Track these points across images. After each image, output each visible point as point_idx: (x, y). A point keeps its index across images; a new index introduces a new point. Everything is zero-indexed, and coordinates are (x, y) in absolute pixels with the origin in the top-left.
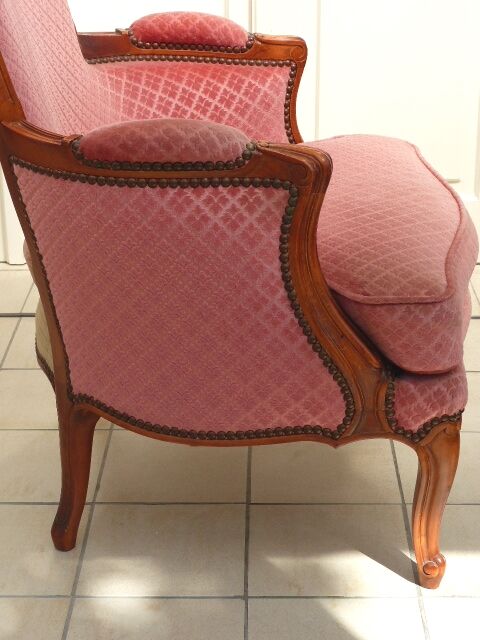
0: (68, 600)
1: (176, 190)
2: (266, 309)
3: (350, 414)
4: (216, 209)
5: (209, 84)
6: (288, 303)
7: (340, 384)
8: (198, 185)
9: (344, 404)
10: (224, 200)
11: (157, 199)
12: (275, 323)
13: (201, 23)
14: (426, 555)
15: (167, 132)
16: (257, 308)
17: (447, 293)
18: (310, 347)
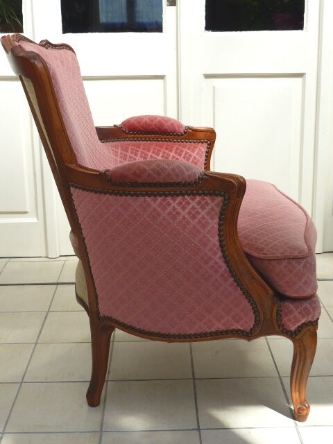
0: (98, 434)
1: (161, 198)
2: (211, 263)
3: (257, 322)
4: (184, 208)
5: (164, 153)
6: (223, 260)
7: (251, 305)
8: (174, 195)
9: (254, 316)
10: (188, 203)
11: (152, 203)
12: (216, 271)
13: (160, 121)
14: (298, 402)
15: (158, 166)
16: (206, 263)
17: (309, 253)
18: (235, 284)
